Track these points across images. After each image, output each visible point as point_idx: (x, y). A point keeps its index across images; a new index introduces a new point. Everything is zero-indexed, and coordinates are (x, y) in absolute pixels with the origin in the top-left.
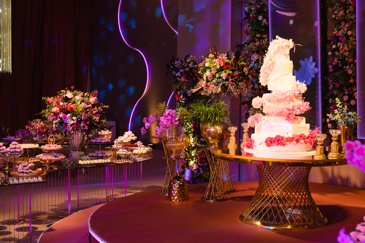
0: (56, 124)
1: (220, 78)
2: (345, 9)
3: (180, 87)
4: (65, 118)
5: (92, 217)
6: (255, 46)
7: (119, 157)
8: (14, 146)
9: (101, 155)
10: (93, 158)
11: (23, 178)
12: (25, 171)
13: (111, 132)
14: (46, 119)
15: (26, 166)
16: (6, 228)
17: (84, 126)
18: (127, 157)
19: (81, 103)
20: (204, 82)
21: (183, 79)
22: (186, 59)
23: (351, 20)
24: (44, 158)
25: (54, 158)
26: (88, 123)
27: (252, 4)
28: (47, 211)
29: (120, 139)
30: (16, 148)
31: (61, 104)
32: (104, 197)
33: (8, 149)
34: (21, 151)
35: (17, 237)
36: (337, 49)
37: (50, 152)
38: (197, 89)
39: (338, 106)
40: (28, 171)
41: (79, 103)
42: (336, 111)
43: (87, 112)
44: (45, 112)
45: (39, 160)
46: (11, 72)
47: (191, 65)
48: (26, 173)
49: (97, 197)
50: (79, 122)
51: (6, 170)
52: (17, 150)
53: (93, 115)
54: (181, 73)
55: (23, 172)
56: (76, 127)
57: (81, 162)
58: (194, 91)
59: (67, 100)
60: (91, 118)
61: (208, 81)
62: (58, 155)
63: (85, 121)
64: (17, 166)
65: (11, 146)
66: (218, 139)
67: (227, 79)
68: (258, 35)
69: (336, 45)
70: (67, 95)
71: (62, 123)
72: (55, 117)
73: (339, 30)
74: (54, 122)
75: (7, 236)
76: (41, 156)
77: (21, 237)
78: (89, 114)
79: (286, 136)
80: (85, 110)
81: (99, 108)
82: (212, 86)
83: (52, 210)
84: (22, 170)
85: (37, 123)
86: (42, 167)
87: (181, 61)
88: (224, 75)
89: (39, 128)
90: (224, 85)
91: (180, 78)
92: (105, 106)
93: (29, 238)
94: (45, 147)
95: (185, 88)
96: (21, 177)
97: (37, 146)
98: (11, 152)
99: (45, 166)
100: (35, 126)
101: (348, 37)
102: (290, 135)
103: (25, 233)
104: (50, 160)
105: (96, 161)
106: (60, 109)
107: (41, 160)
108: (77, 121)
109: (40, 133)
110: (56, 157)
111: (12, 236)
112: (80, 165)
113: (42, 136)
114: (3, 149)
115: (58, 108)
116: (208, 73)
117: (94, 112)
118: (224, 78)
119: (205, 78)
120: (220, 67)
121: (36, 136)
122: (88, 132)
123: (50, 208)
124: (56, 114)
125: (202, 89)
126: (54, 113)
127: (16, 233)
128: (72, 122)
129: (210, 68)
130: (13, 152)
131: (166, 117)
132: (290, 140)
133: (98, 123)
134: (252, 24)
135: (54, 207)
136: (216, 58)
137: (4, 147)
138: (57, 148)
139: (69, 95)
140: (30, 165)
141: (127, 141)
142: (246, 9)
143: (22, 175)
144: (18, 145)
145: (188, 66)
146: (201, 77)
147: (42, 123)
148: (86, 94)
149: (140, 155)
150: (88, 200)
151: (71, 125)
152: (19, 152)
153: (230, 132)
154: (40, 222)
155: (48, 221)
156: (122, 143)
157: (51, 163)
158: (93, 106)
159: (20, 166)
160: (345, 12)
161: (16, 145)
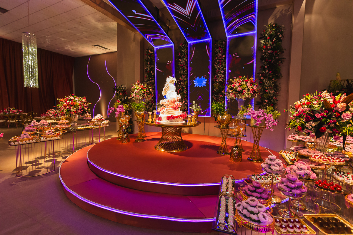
0: (65, 111)
1: (141, 93)
2: (184, 71)
3: (119, 97)
4: (70, 108)
5: (88, 153)
6: (149, 82)
7: (96, 125)
8: (43, 122)
9: (88, 124)
10: (84, 126)
11: (49, 137)
12: (49, 134)
13: (90, 115)
14: (60, 109)
15: (51, 132)
16: (38, 161)
17: (80, 112)
18: (99, 125)
19: (78, 102)
20: (135, 94)
21: (120, 94)
22: (121, 86)
23: (186, 75)
24: (59, 127)
25: (65, 127)
26: (82, 110)
27: (148, 67)
28: (61, 150)
29: (96, 117)
30: (44, 123)
31: (68, 102)
32: (88, 141)
33: (39, 123)
34: (47, 124)
35: (46, 166)
36: (181, 85)
37: (62, 124)
38: (131, 97)
39: (194, 104)
40: (52, 134)
41: (77, 102)
42: (193, 106)
43: (81, 106)
44: (59, 106)
45: (56, 128)
46: (38, 87)
47: (124, 88)
48: (51, 135)
49: (85, 142)
50: (78, 110)
51: (38, 133)
52: (44, 124)
53: (85, 107)
54: (119, 92)
55: (49, 135)
56: (76, 112)
57: (78, 128)
58: (130, 98)
59: (71, 100)
60: (83, 109)
61: (136, 94)
62: (67, 125)
63: (81, 110)
64: (45, 132)
65: (41, 122)
66: (142, 117)
67: (144, 94)
68: (150, 78)
69: (181, 83)
70: (71, 98)
71: (69, 111)
72: (65, 108)
73: (181, 78)
74: (64, 110)
75: (40, 166)
76: (58, 126)
77: (49, 165)
78: (83, 107)
79: (175, 116)
80: (80, 105)
81: (87, 104)
82: (138, 96)
83: (64, 149)
84: (48, 134)
85: (52, 111)
86: (59, 131)
87: (119, 87)
88: (143, 92)
89: (53, 113)
90: (143, 96)
91: (119, 93)
92: (90, 103)
93: (53, 166)
94: (60, 122)
95: (121, 97)
96: (47, 137)
97: (55, 121)
98: (41, 125)
99: (60, 131)
100: (51, 112)
101: (185, 80)
102: (177, 115)
103: (51, 163)
104: (63, 128)
105: (86, 127)
106: (67, 104)
107: (58, 128)
108: (77, 110)
109: (54, 115)
110: (66, 126)
111: (43, 165)
112: (79, 129)
113: (55, 116)
114: (36, 124)
115: (66, 104)
116: (136, 91)
117: (85, 106)
118: (143, 93)
119: (135, 93)
120: (141, 89)
121: (52, 116)
122: (82, 114)
123: (63, 148)
124: (65, 107)
125: (133, 97)
126: (64, 106)
127: (46, 163)
128: (74, 110)
129: (137, 89)
130: (42, 125)
131: (119, 108)
132: (177, 117)
133: (87, 111)
134: (148, 74)
135: (65, 148)
136: (139, 85)
137: (37, 123)
138: (66, 122)
139: (72, 98)
140: (52, 131)
141: (99, 118)
142: (146, 68)
143: (49, 136)
144: (45, 121)
145: (122, 89)
146: (133, 92)
147: (55, 111)
148: (80, 98)
149: (106, 124)
150: (82, 143)
151: (74, 112)
152: (46, 125)
153: (149, 114)
154: (58, 156)
155: (62, 155)
156: (96, 119)
157: (63, 129)
158: (84, 103)
159: (47, 131)
160: (183, 72)
161: (44, 121)
